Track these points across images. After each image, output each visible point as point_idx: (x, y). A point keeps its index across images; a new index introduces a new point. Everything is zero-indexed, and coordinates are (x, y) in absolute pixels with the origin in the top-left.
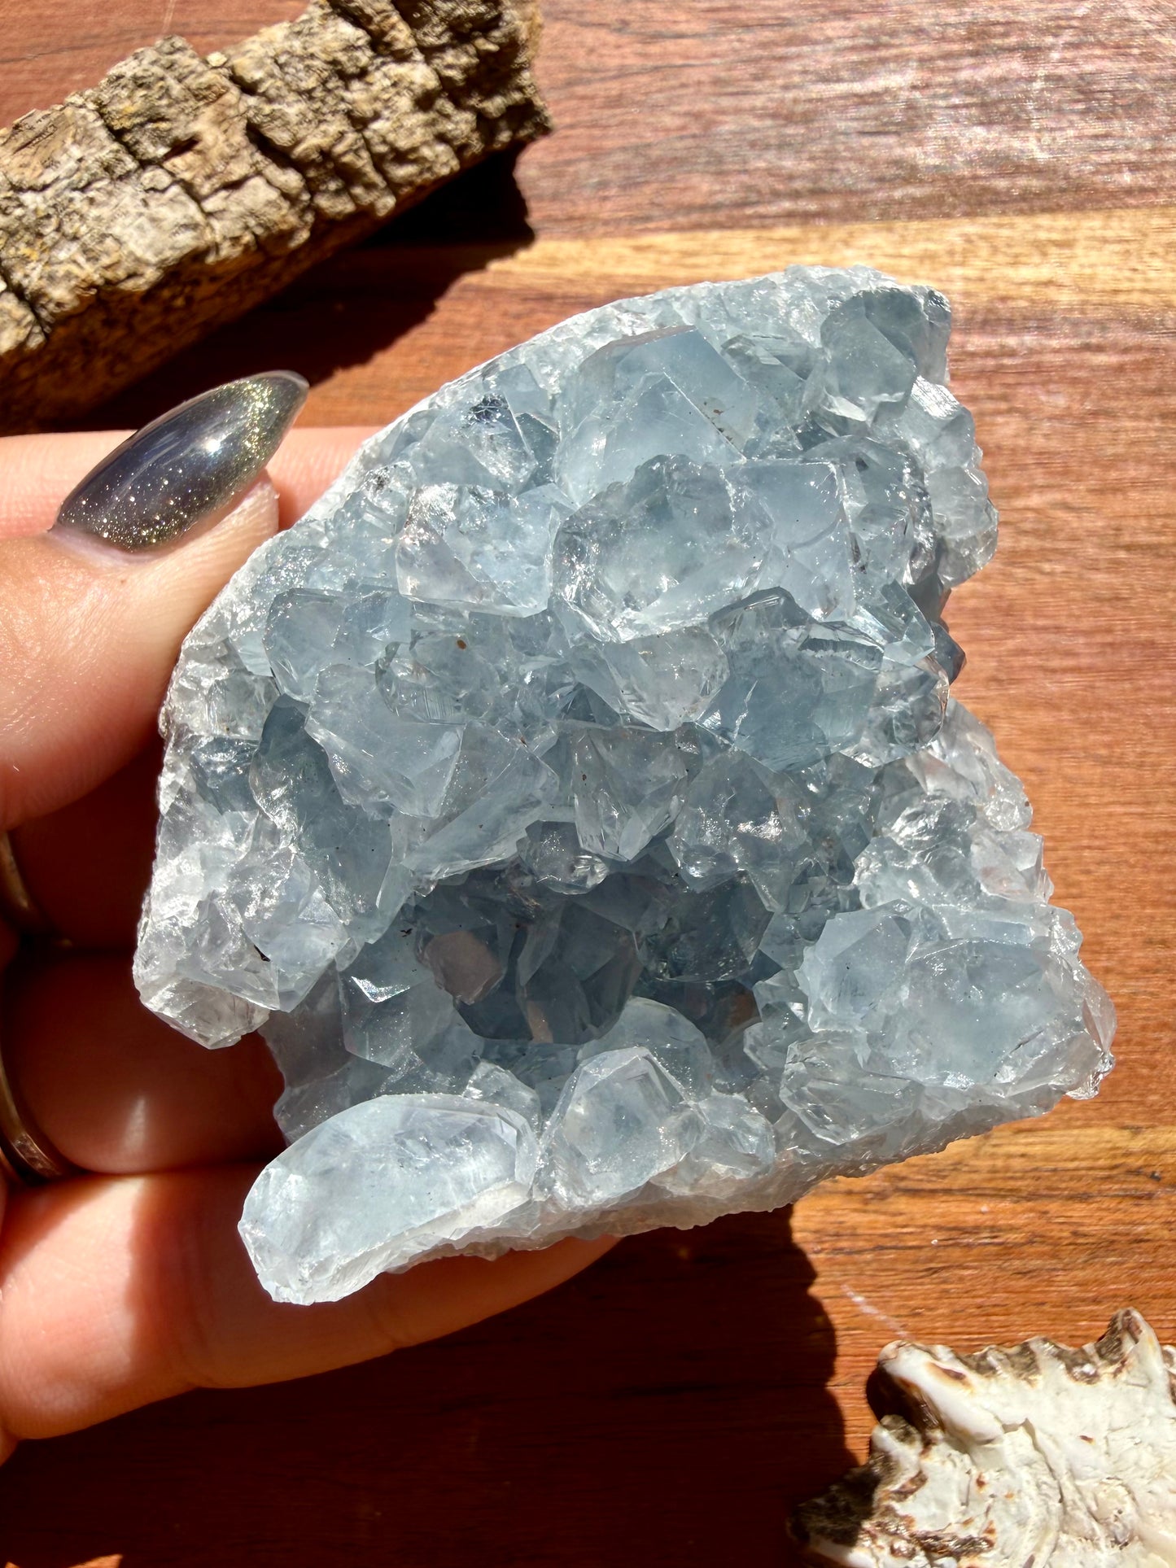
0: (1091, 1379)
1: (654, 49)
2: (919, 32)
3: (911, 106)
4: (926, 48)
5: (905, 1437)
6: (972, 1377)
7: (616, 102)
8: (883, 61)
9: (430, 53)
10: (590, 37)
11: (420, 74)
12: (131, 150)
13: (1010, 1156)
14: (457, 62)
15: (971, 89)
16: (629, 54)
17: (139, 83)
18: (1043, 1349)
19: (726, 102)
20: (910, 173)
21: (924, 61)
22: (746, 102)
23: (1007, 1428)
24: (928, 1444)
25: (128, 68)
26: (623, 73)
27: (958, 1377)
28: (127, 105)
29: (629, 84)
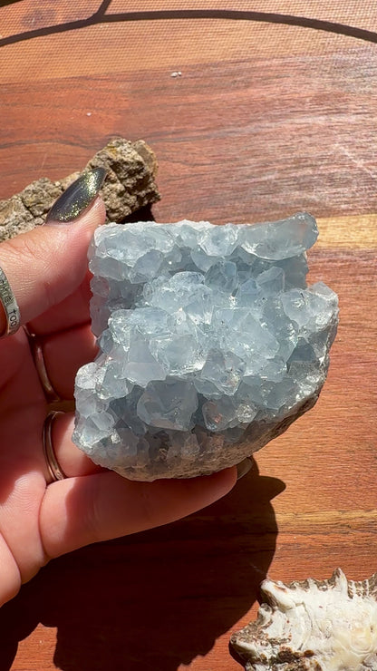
0: (324, 590)
1: (194, 169)
2: (278, 161)
3: (275, 185)
4: (281, 167)
5: (267, 610)
6: (288, 590)
7: (182, 186)
8: (267, 171)
9: (122, 180)
10: (175, 166)
11: (119, 186)
12: (31, 213)
13: (302, 520)
14: (130, 182)
15: (295, 179)
16: (187, 170)
17: (34, 192)
18: (311, 581)
19: (217, 185)
20: (275, 206)
21: (280, 171)
22: (224, 185)
23: (297, 605)
24: (274, 611)
25: (31, 187)
26: (185, 177)
27: (283, 589)
28: (31, 199)
29: (187, 180)
